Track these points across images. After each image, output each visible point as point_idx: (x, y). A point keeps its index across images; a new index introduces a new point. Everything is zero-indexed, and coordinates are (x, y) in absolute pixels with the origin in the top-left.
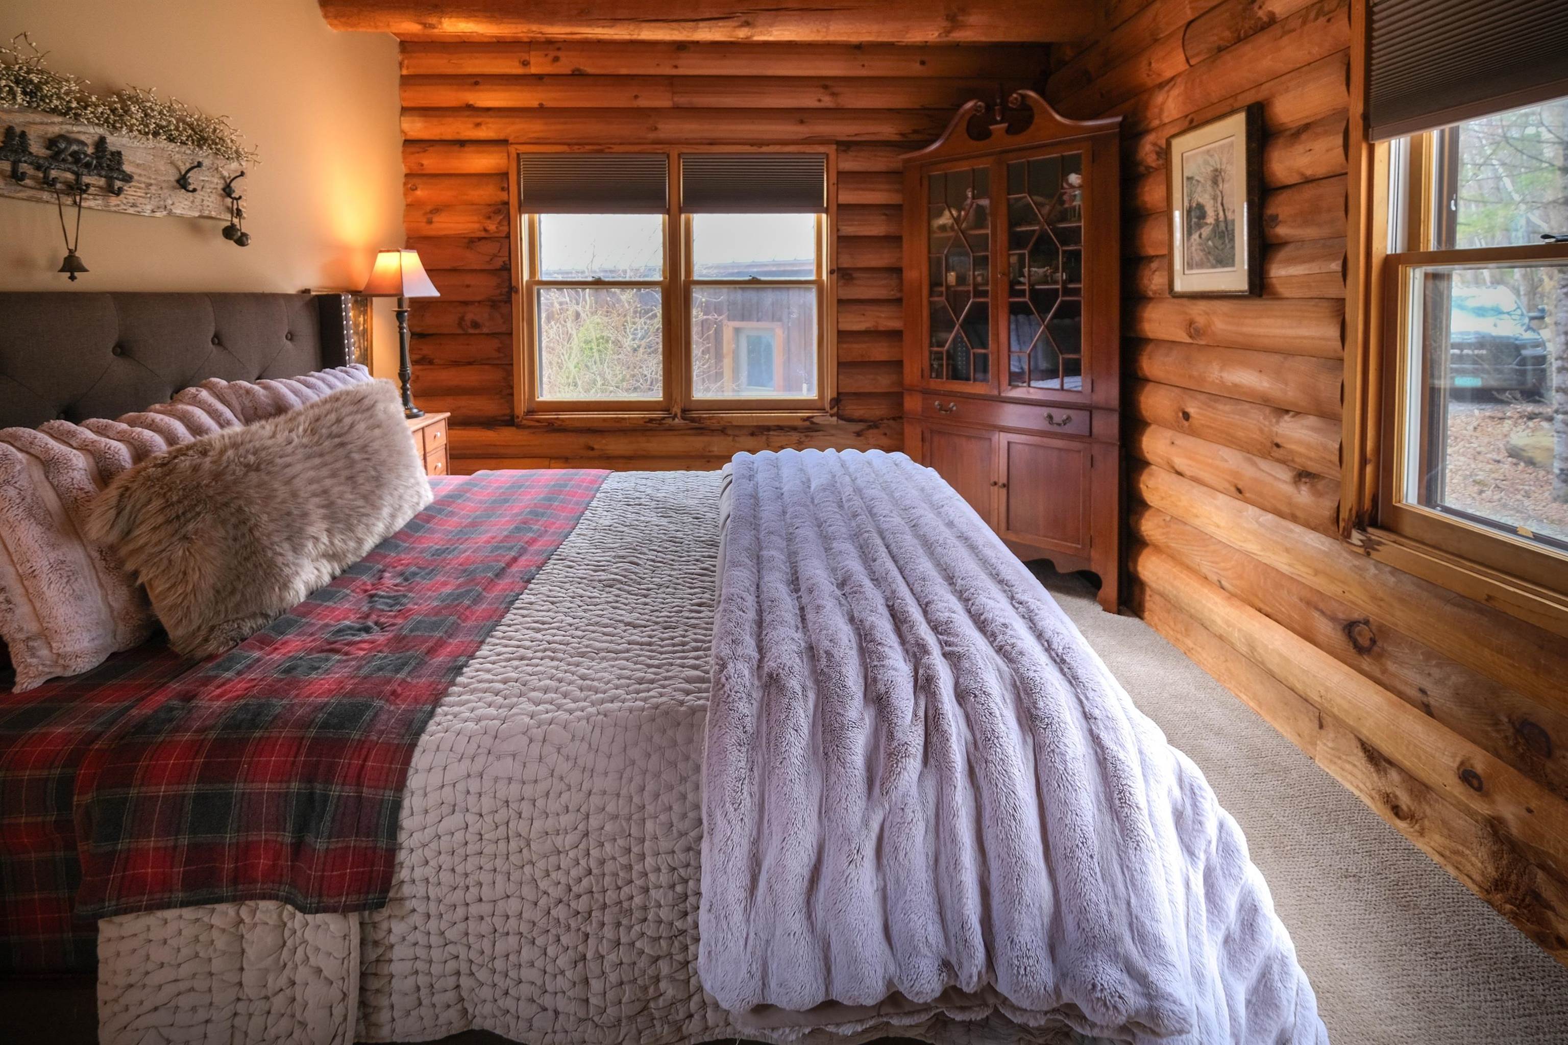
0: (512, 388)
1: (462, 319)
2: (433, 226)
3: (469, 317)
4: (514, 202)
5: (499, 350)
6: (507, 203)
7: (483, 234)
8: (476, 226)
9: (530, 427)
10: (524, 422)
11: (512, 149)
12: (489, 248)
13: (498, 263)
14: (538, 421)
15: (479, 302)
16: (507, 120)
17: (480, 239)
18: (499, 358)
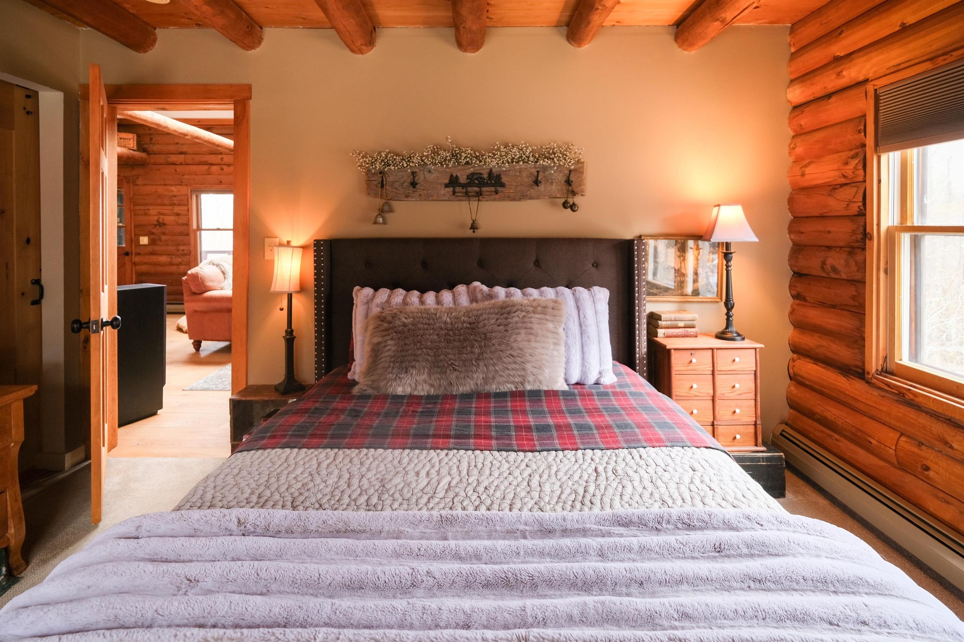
0: (864, 339)
1: (824, 263)
2: (807, 177)
3: (830, 261)
4: (870, 141)
5: (853, 298)
6: (864, 146)
7: (843, 181)
8: (837, 173)
9: (880, 388)
10: (874, 381)
11: (870, 88)
12: (847, 193)
13: (854, 209)
14: (888, 385)
15: (841, 247)
16: (865, 58)
17: (843, 185)
18: (855, 306)
